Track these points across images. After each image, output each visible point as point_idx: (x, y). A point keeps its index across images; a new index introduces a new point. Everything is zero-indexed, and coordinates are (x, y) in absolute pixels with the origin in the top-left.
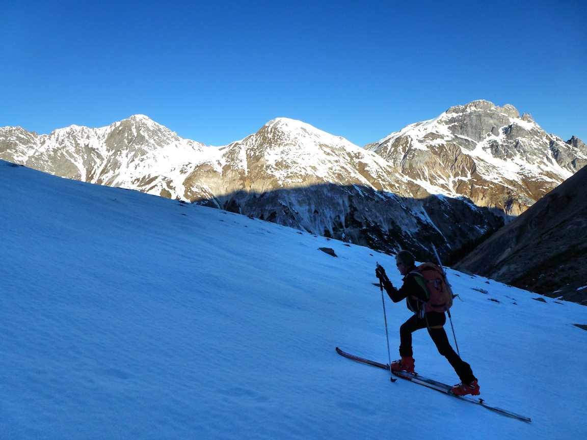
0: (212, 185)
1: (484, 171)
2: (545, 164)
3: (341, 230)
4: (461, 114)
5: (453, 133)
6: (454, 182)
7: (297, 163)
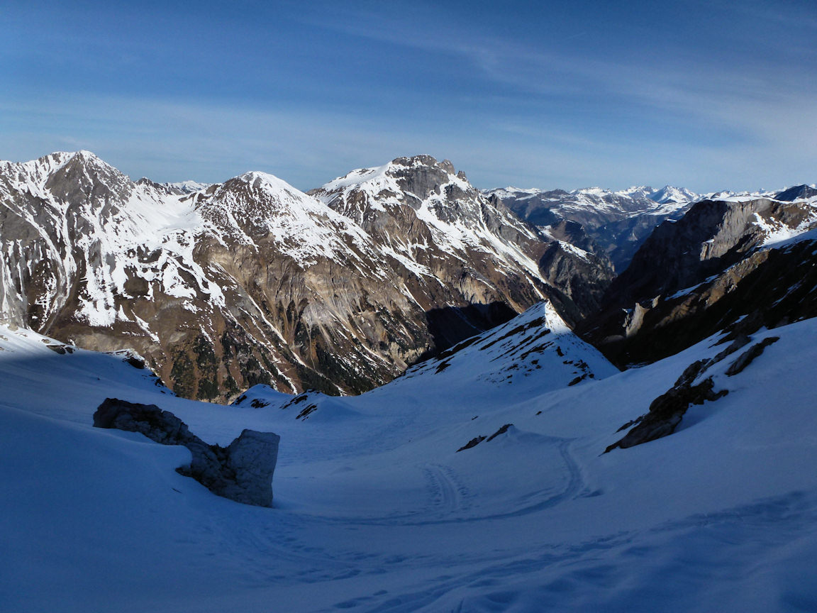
0: (222, 261)
1: (438, 240)
2: (479, 229)
3: (360, 313)
4: (408, 168)
5: (402, 189)
6: (412, 249)
7: (305, 241)
